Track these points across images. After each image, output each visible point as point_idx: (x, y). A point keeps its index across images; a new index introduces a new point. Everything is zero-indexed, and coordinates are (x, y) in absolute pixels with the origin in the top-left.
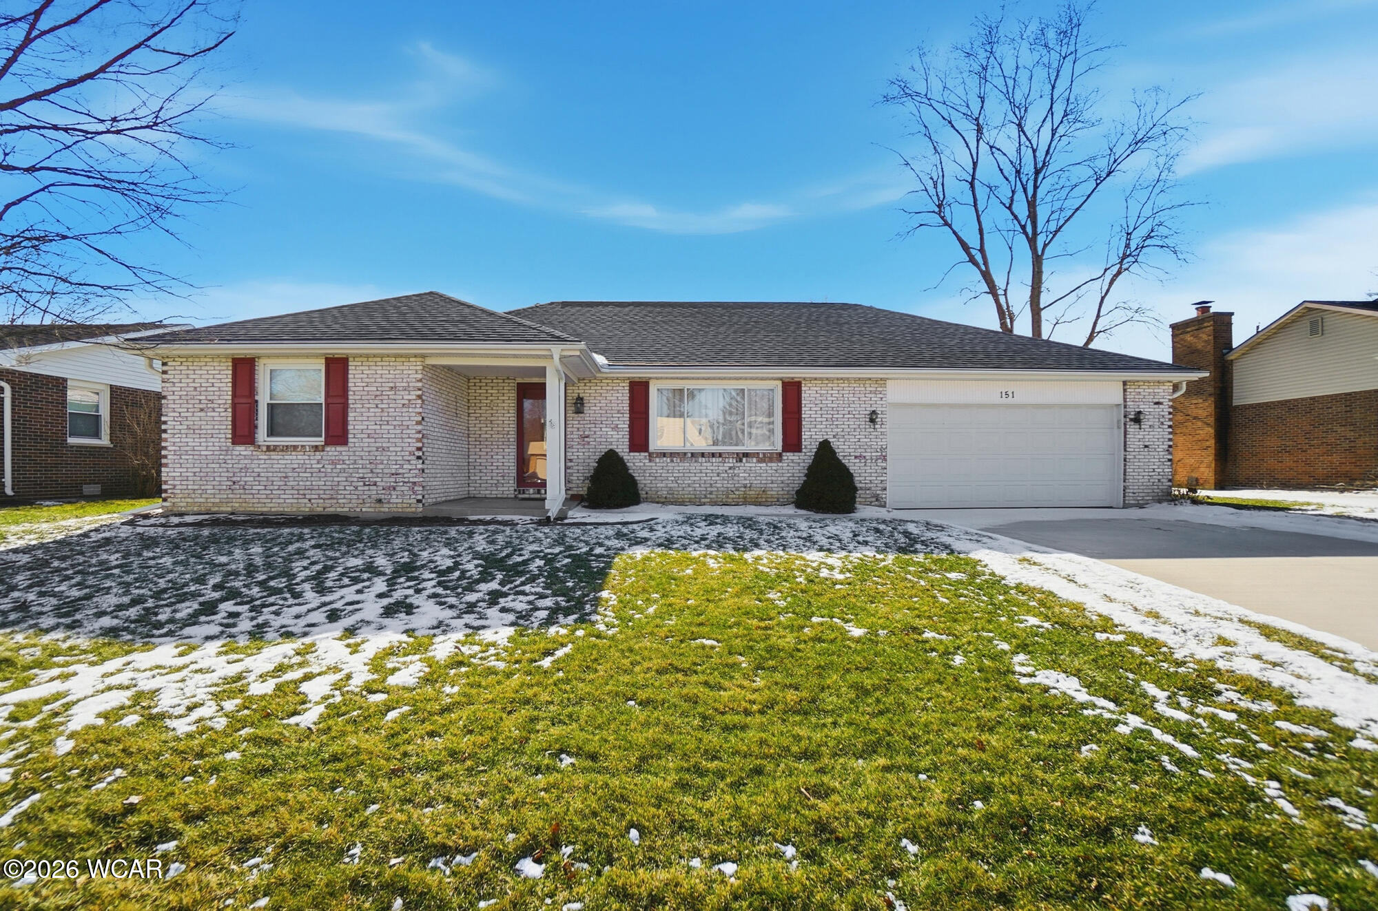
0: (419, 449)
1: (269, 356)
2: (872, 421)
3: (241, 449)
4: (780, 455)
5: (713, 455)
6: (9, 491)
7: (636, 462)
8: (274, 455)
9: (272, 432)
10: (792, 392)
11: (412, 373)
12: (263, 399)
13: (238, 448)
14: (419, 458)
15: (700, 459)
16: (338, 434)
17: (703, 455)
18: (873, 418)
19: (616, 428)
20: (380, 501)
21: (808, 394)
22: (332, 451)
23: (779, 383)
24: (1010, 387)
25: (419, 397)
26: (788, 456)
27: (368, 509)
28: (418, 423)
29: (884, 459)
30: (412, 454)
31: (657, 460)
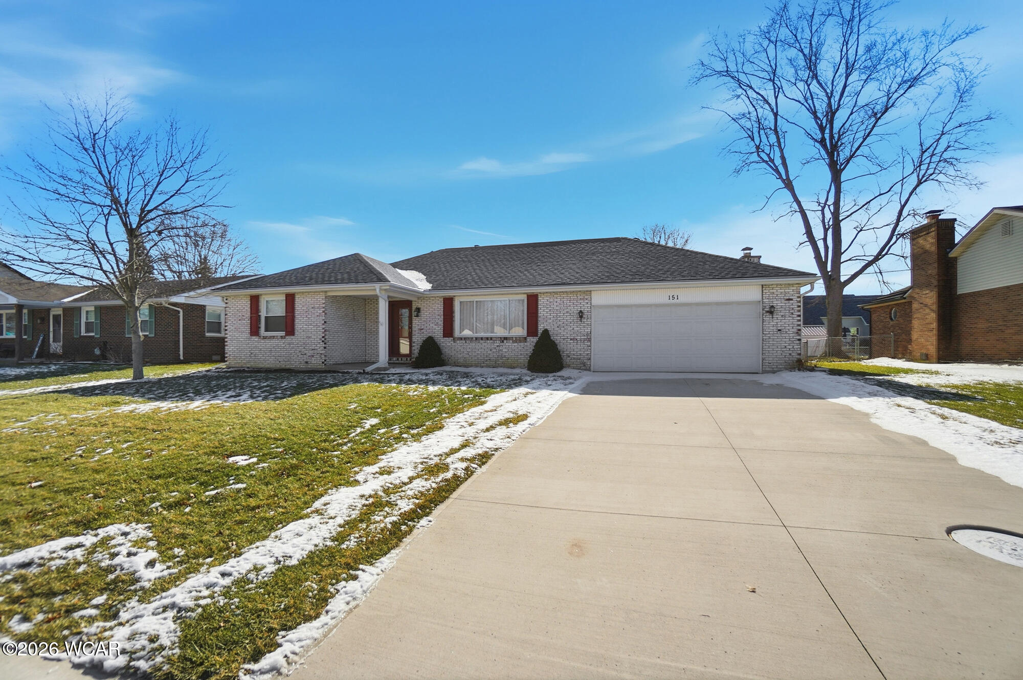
0: (323, 337)
1: (265, 294)
2: (581, 317)
3: (255, 338)
4: (525, 338)
5: (487, 339)
6: (182, 358)
7: (446, 344)
8: (267, 341)
9: (266, 330)
10: (533, 301)
11: (321, 299)
12: (263, 314)
13: (254, 337)
14: (323, 341)
15: (481, 341)
16: (290, 331)
17: (482, 339)
18: (581, 315)
19: (437, 324)
20: (307, 362)
21: (542, 301)
22: (289, 338)
23: (526, 296)
24: (675, 292)
25: (323, 312)
26: (529, 339)
27: (303, 367)
28: (323, 324)
29: (590, 340)
30: (320, 340)
31: (458, 342)
